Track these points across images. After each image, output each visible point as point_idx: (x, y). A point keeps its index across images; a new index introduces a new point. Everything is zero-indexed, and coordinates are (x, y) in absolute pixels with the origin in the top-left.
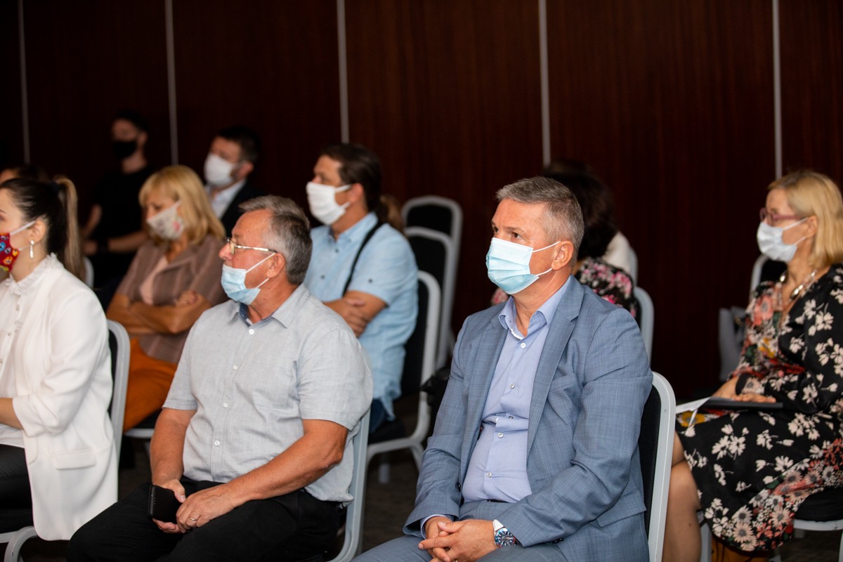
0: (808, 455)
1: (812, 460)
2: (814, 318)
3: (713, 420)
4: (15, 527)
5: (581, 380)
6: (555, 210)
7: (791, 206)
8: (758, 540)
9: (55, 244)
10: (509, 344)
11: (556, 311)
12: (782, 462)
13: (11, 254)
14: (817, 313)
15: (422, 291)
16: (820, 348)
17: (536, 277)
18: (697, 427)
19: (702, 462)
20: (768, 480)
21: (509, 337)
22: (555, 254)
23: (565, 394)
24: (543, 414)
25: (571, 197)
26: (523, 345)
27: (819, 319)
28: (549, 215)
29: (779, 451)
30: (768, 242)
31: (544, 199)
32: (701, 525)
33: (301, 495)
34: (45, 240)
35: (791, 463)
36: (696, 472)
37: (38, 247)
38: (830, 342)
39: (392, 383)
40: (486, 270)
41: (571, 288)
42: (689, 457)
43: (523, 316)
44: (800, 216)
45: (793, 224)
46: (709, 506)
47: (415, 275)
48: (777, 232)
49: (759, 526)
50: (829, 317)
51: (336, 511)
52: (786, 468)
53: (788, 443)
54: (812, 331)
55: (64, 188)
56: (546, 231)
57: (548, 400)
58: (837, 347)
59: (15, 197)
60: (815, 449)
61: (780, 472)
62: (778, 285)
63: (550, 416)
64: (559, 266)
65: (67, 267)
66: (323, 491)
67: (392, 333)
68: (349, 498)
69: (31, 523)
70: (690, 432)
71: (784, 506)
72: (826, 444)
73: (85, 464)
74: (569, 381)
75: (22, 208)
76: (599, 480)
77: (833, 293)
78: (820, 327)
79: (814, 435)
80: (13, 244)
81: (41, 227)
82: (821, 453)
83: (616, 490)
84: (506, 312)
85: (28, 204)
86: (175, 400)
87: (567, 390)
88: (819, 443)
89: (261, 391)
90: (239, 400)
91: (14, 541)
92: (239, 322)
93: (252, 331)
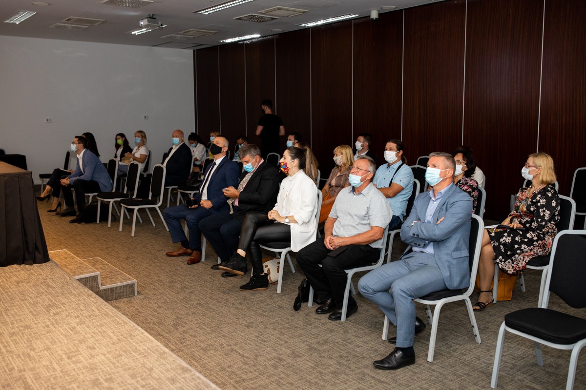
0: (533, 245)
1: (534, 246)
2: (539, 200)
3: (501, 231)
4: (285, 247)
6: (447, 159)
7: (534, 162)
8: (514, 270)
9: (302, 166)
10: (431, 202)
11: (446, 192)
12: (523, 246)
13: (287, 169)
14: (541, 199)
15: (415, 184)
16: (541, 210)
17: (441, 180)
18: (495, 233)
19: (496, 244)
20: (518, 251)
21: (431, 200)
22: (448, 173)
26: (435, 203)
27: (541, 201)
28: (445, 160)
29: (523, 242)
30: (524, 173)
32: (495, 264)
34: (298, 165)
35: (527, 247)
36: (494, 247)
37: (296, 167)
38: (544, 209)
39: (403, 211)
40: (425, 178)
41: (452, 186)
42: (492, 242)
43: (436, 193)
44: (536, 166)
45: (534, 168)
46: (498, 258)
47: (413, 180)
48: (528, 170)
49: (514, 266)
50: (544, 201)
51: (378, 251)
52: (525, 248)
53: (526, 240)
54: (539, 204)
55: (306, 150)
56: (445, 165)
58: (546, 210)
59: (289, 152)
60: (535, 243)
61: (523, 249)
62: (529, 189)
64: (449, 176)
65: (305, 173)
66: (374, 246)
67: (404, 196)
68: (381, 247)
69: (290, 247)
70: (493, 234)
71: (523, 260)
72: (539, 242)
73: (308, 231)
75: (291, 156)
77: (547, 193)
78: (541, 204)
79: (535, 238)
80: (288, 166)
81: (296, 161)
82: (537, 245)
84: (431, 193)
85: (293, 155)
86: (332, 215)
88: (537, 241)
89: (356, 215)
90: (349, 217)
91: (284, 251)
92: (352, 193)
93: (355, 196)
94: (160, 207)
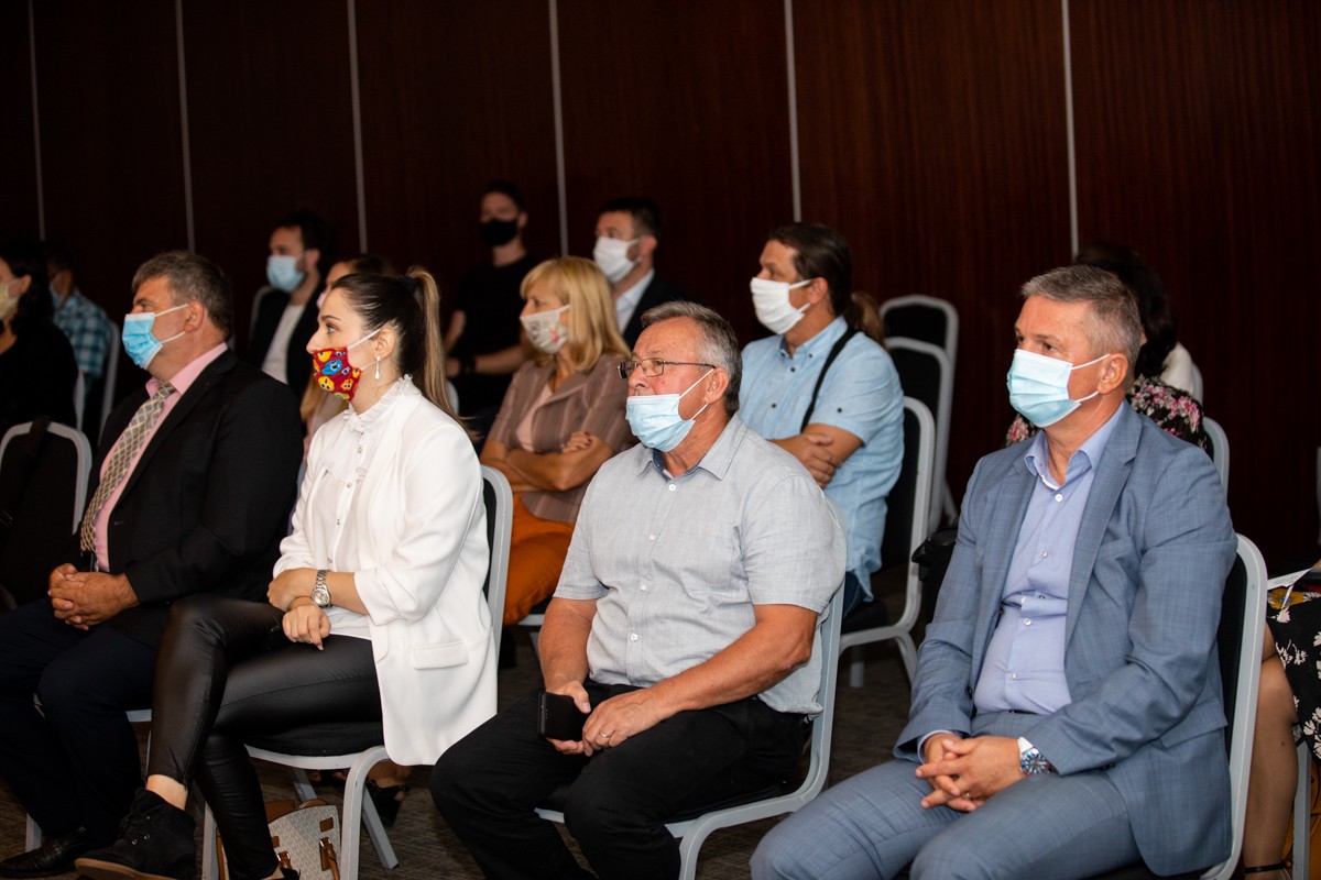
3: (1314, 599)
4: (359, 748)
5: (1140, 546)
6: (1102, 311)
9: (411, 362)
10: (1039, 496)
11: (1104, 450)
13: (349, 376)
17: (1077, 403)
18: (1293, 610)
19: (1300, 658)
21: (1038, 487)
22: (1103, 372)
23: (1118, 565)
24: (1087, 594)
25: (1125, 293)
26: (1059, 498)
28: (1094, 318)
31: (1088, 295)
32: (1298, 744)
33: (753, 704)
34: (396, 354)
36: (1291, 671)
37: (387, 363)
40: (1006, 393)
41: (1125, 419)
42: (1282, 651)
43: (1058, 457)
46: (1309, 718)
51: (798, 726)
55: (420, 283)
56: (1090, 340)
57: (1093, 574)
59: (352, 297)
63: (1097, 596)
64: (1109, 388)
65: (425, 394)
66: (782, 700)
68: (816, 708)
69: (380, 742)
70: (1283, 617)
73: (453, 662)
74: (1123, 547)
75: (361, 311)
76: (1165, 685)
80: (353, 361)
81: (390, 335)
83: (1188, 698)
84: (1035, 451)
85: (370, 306)
86: (571, 587)
87: (1120, 559)
89: (692, 571)
90: (662, 581)
91: (357, 766)
92: (654, 476)
93: (672, 487)
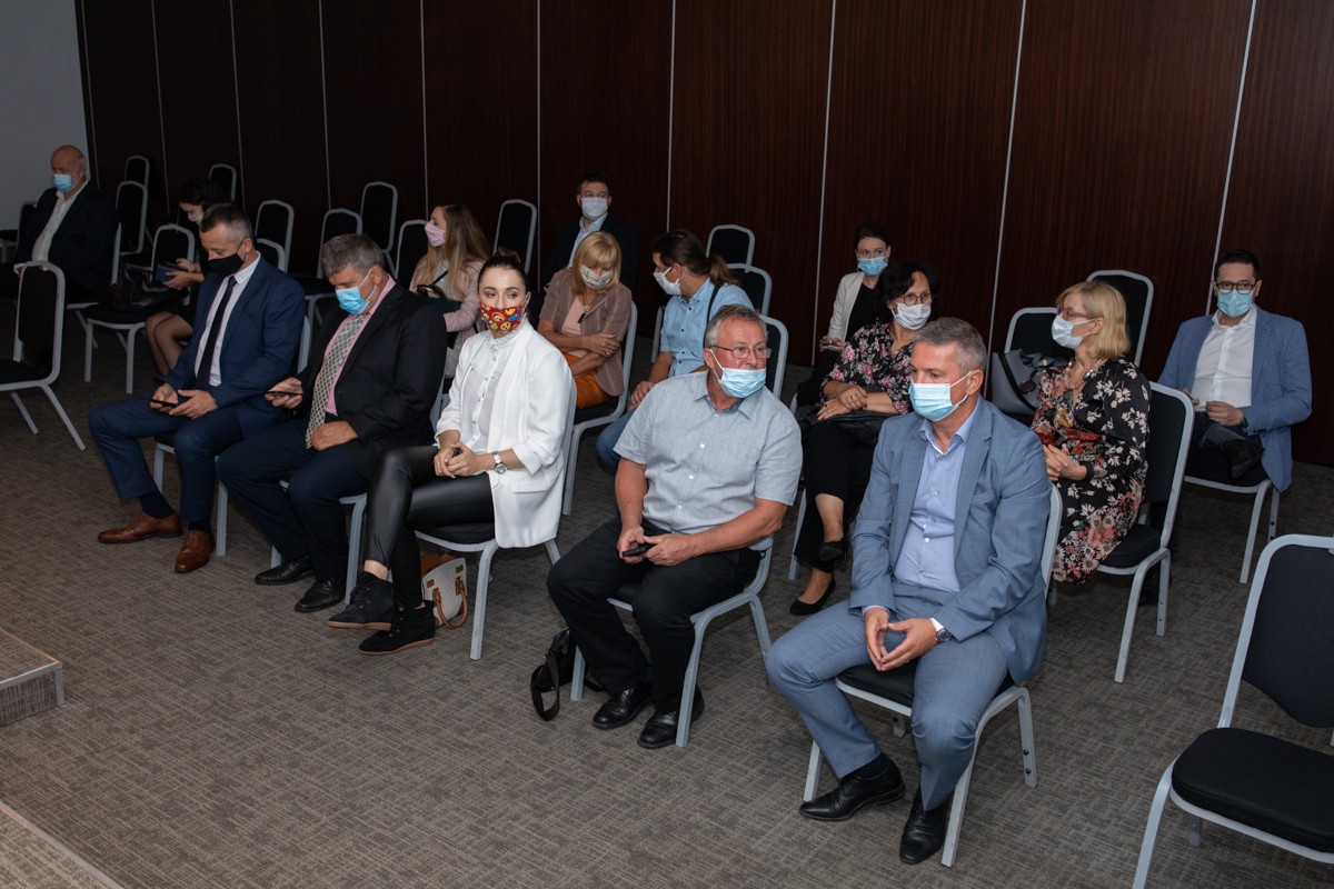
0: (1107, 503)
1: (1109, 507)
2: (1114, 394)
5: (998, 494)
6: (965, 346)
7: (1084, 306)
11: (970, 431)
12: (1086, 509)
14: (1116, 390)
16: (1125, 416)
17: (957, 405)
20: (1076, 523)
21: (929, 448)
22: (969, 382)
23: (985, 508)
24: (966, 524)
25: (974, 332)
26: (946, 460)
27: (1119, 394)
28: (960, 350)
29: (1084, 500)
30: (1059, 331)
31: (954, 337)
35: (1093, 508)
43: (941, 434)
44: (1091, 317)
45: (1084, 321)
48: (1069, 325)
49: (1070, 564)
50: (1126, 392)
52: (1089, 513)
53: (1091, 493)
54: (1114, 404)
56: (960, 365)
57: (970, 512)
60: (1112, 499)
61: (1085, 517)
63: (972, 525)
64: (973, 392)
72: (1120, 496)
74: (988, 496)
76: (1014, 577)
77: (1125, 372)
78: (1120, 401)
79: (1111, 488)
82: (1117, 502)
83: (1029, 585)
86: (629, 452)
87: (986, 504)
88: (1115, 494)
90: (704, 476)
92: (704, 405)
94: (53, 386)
